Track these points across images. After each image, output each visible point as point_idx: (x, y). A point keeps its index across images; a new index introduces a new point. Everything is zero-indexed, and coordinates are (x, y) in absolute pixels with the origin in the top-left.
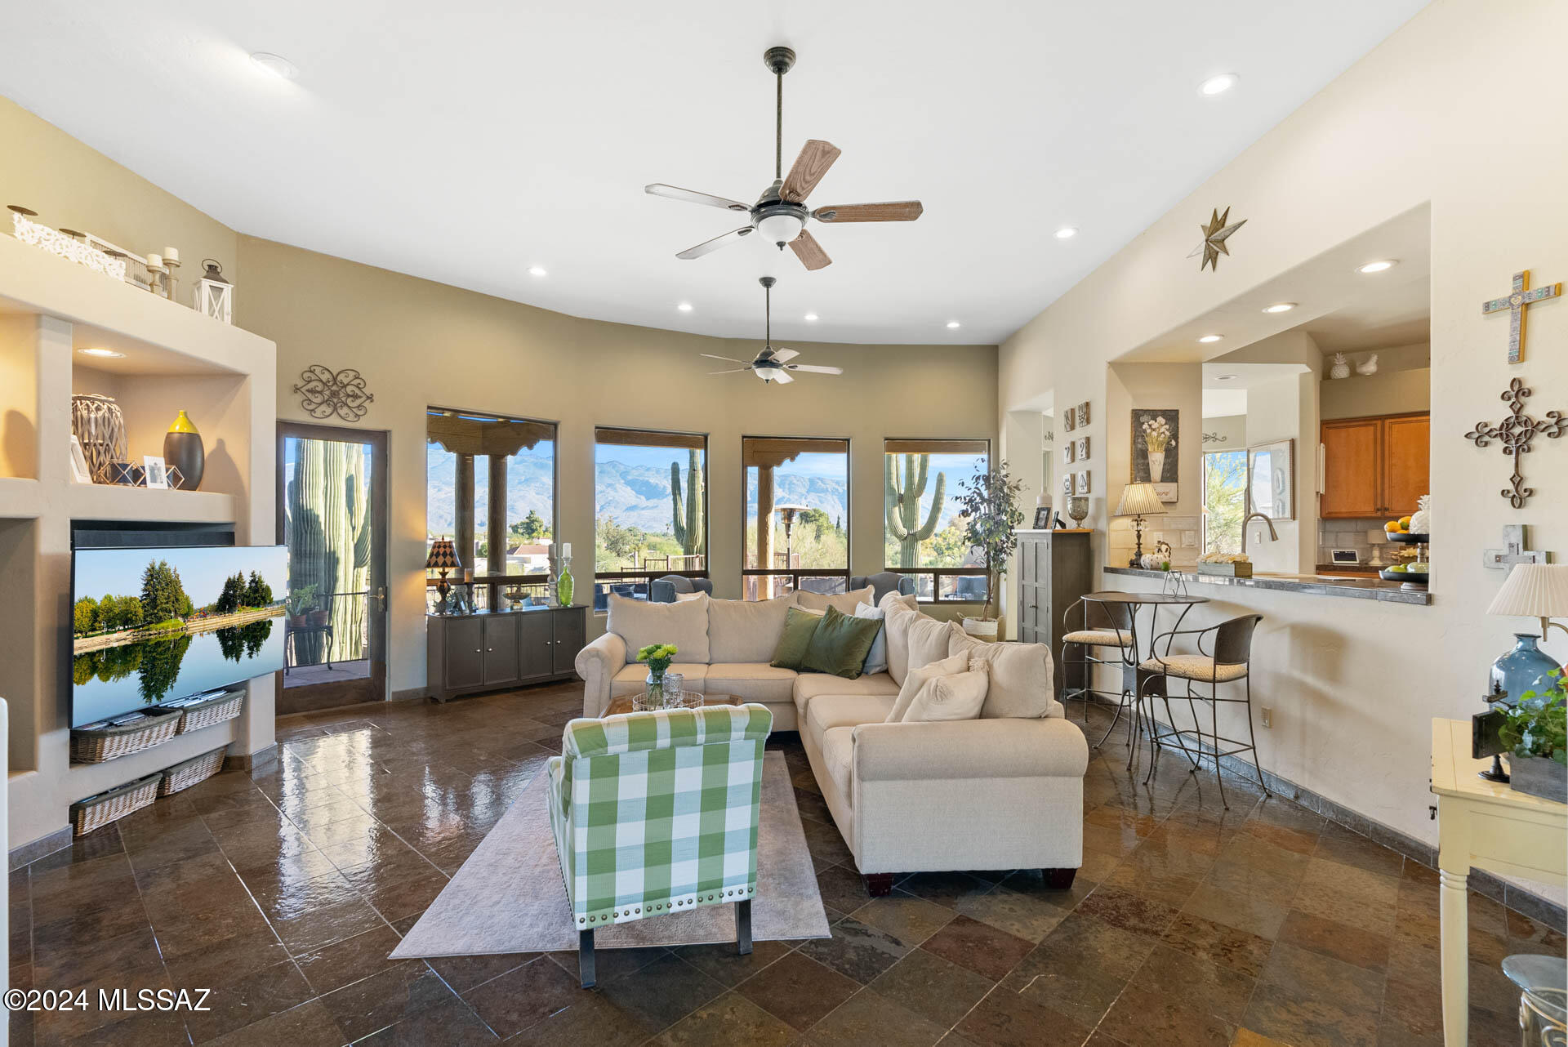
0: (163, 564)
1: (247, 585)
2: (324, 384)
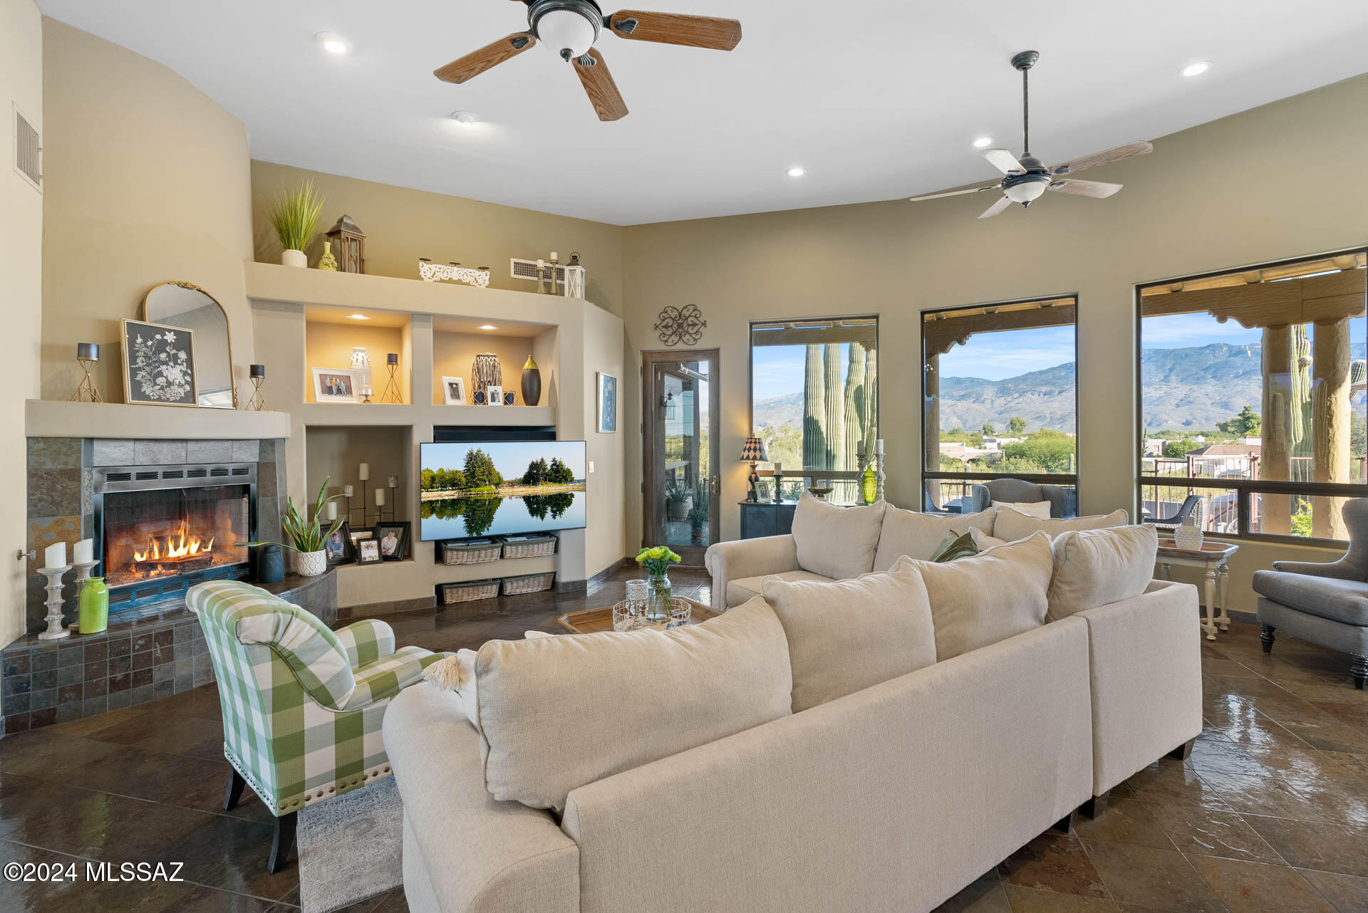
0: (479, 451)
1: (549, 467)
2: (673, 320)
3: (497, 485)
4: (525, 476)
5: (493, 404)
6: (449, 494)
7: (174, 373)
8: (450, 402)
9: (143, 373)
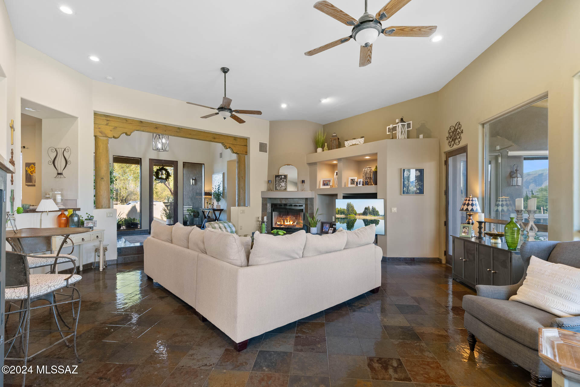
0: (350, 203)
1: (371, 210)
2: (453, 132)
3: (355, 214)
4: (363, 212)
5: (360, 186)
6: (343, 216)
7: (283, 184)
8: (350, 185)
9: (277, 185)
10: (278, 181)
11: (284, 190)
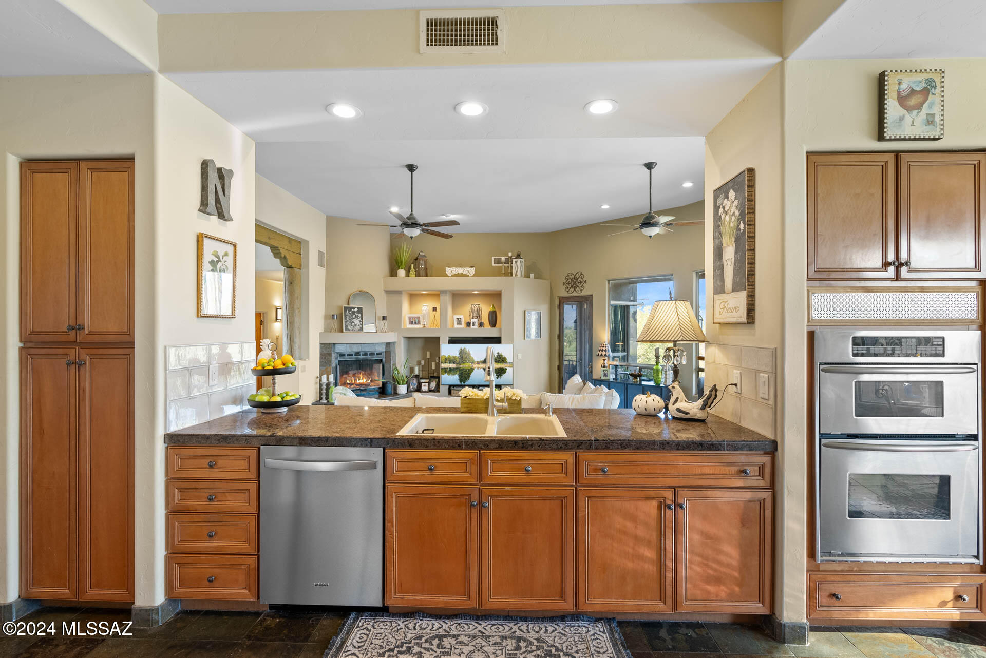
0: (464, 349)
1: (495, 356)
2: (572, 280)
3: (472, 363)
4: (484, 360)
5: (474, 327)
6: (452, 366)
7: (357, 321)
8: (456, 326)
9: (348, 322)
10: (349, 317)
11: (359, 330)
